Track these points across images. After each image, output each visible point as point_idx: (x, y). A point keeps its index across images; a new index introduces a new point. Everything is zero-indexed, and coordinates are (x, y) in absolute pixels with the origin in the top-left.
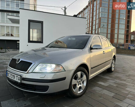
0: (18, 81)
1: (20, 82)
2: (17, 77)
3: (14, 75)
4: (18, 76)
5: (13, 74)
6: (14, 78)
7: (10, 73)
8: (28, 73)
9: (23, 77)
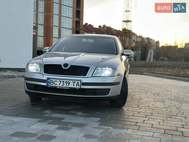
0: (76, 87)
1: (79, 87)
2: (74, 82)
3: (67, 81)
4: (77, 82)
5: (65, 81)
6: (68, 84)
7: (58, 80)
8: (87, 77)
9: (83, 82)
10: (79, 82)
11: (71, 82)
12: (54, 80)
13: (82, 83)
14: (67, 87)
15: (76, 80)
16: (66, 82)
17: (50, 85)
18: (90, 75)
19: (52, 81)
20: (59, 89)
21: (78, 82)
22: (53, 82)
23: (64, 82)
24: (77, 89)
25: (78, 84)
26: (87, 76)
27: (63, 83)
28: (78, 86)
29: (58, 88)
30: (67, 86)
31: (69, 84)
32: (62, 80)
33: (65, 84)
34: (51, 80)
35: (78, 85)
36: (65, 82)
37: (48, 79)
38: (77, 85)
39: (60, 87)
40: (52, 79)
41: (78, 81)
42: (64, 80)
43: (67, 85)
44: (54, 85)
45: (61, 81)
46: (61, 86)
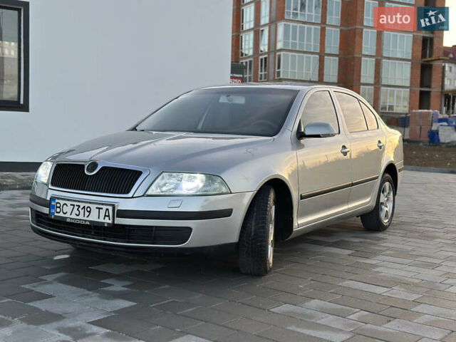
0: (103, 221)
1: (110, 222)
3: (87, 205)
4: (105, 208)
6: (87, 214)
7: (69, 203)
8: (132, 197)
9: (120, 208)
10: (110, 208)
11: (93, 207)
12: (62, 202)
13: (118, 210)
14: (86, 221)
15: (103, 204)
16: (84, 207)
17: (56, 214)
18: (139, 193)
19: (58, 205)
20: (70, 223)
21: (107, 209)
22: (59, 207)
23: (79, 206)
24: (106, 225)
25: (107, 214)
26: (130, 195)
27: (78, 210)
28: (107, 218)
29: (68, 220)
30: (85, 218)
31: (90, 212)
32: (76, 203)
33: (82, 212)
34: (57, 201)
35: (109, 216)
36: (81, 207)
37: (53, 198)
38: (105, 216)
39: (73, 219)
40: (58, 199)
41: (108, 207)
42: (79, 201)
43: (86, 216)
44: (61, 214)
45: (74, 205)
46: (73, 216)
